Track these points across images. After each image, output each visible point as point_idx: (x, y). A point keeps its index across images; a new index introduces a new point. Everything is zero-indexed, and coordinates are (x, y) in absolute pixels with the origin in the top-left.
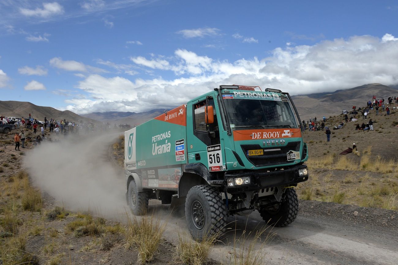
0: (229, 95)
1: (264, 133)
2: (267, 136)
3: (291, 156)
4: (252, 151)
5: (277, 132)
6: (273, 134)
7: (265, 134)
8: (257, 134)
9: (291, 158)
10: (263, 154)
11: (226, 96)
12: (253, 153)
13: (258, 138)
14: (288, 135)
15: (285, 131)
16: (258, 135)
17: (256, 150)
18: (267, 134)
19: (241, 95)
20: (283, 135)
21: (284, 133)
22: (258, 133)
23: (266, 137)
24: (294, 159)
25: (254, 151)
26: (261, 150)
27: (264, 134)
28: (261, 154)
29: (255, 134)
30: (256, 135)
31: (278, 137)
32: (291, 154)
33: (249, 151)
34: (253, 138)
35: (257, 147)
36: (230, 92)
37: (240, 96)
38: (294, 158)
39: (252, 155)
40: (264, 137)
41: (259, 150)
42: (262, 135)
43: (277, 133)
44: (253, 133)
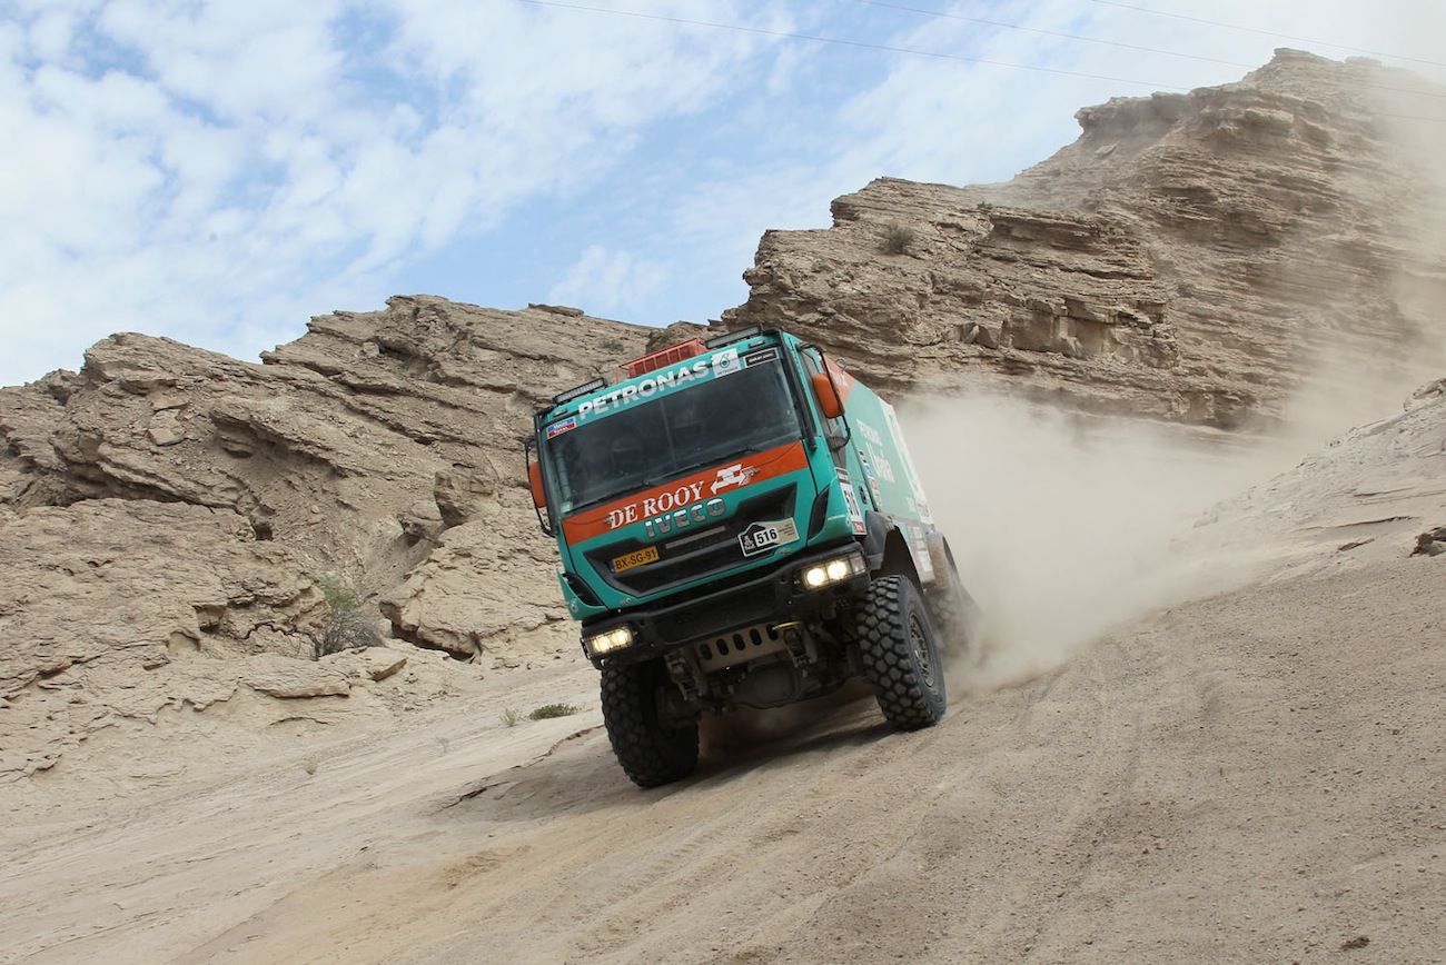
0: (565, 423)
1: (646, 502)
2: (656, 507)
3: (757, 541)
4: (623, 558)
5: (692, 486)
6: (677, 496)
7: (650, 503)
8: (624, 512)
9: (759, 545)
10: (657, 558)
11: (556, 426)
12: (628, 563)
13: (629, 521)
14: (734, 480)
15: (720, 473)
16: (628, 513)
17: (635, 554)
18: (657, 501)
19: (601, 407)
20: (715, 487)
21: (721, 479)
22: (627, 508)
23: (655, 512)
24: (773, 544)
25: (628, 558)
26: (649, 550)
27: (646, 506)
28: (653, 559)
29: (616, 514)
30: (621, 515)
31: (697, 497)
32: (755, 535)
33: (614, 561)
34: (614, 526)
35: (632, 546)
36: (570, 412)
37: (597, 411)
38: (771, 541)
39: (626, 568)
40: (647, 514)
41: (643, 552)
42: (640, 511)
43: (690, 489)
44: (612, 513)
